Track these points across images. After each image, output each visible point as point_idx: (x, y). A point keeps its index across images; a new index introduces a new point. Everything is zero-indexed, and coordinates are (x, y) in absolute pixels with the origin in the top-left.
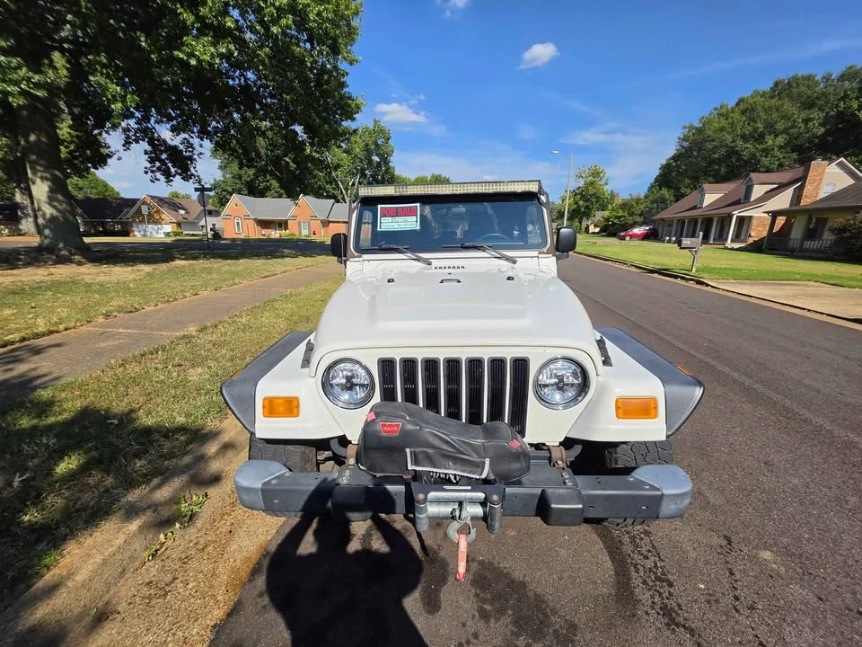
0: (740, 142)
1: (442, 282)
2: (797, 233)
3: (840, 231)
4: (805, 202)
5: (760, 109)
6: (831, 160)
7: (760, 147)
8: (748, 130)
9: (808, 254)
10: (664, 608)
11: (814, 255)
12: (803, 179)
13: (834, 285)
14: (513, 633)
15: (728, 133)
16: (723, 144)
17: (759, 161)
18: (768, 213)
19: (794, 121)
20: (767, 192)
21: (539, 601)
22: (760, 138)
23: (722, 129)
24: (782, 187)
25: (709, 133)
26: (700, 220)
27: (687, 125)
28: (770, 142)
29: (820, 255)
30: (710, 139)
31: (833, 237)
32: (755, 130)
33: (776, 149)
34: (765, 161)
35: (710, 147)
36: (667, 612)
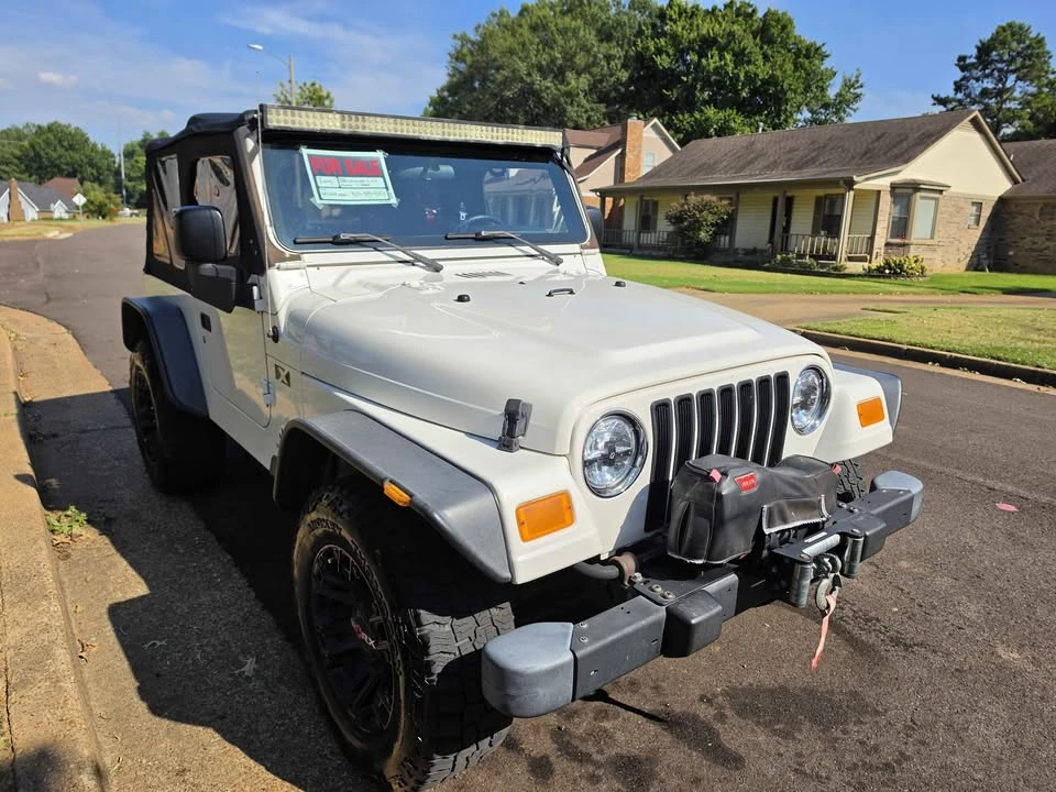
0: (537, 77)
1: (550, 295)
2: (630, 222)
3: (677, 219)
4: (630, 178)
5: (553, 28)
6: (647, 120)
7: (562, 88)
8: (544, 59)
9: (647, 253)
10: (892, 640)
11: (654, 253)
12: (621, 143)
13: (705, 290)
14: (823, 731)
15: (520, 58)
16: (515, 77)
17: (565, 111)
18: (595, 191)
19: (595, 56)
20: (587, 160)
21: (810, 692)
22: (560, 75)
23: (511, 52)
24: (602, 153)
25: (495, 54)
26: (510, 200)
27: (458, 34)
28: (573, 83)
29: (661, 253)
30: (497, 64)
31: (671, 228)
32: (553, 61)
33: (581, 95)
34: (571, 111)
35: (499, 77)
36: (896, 642)
